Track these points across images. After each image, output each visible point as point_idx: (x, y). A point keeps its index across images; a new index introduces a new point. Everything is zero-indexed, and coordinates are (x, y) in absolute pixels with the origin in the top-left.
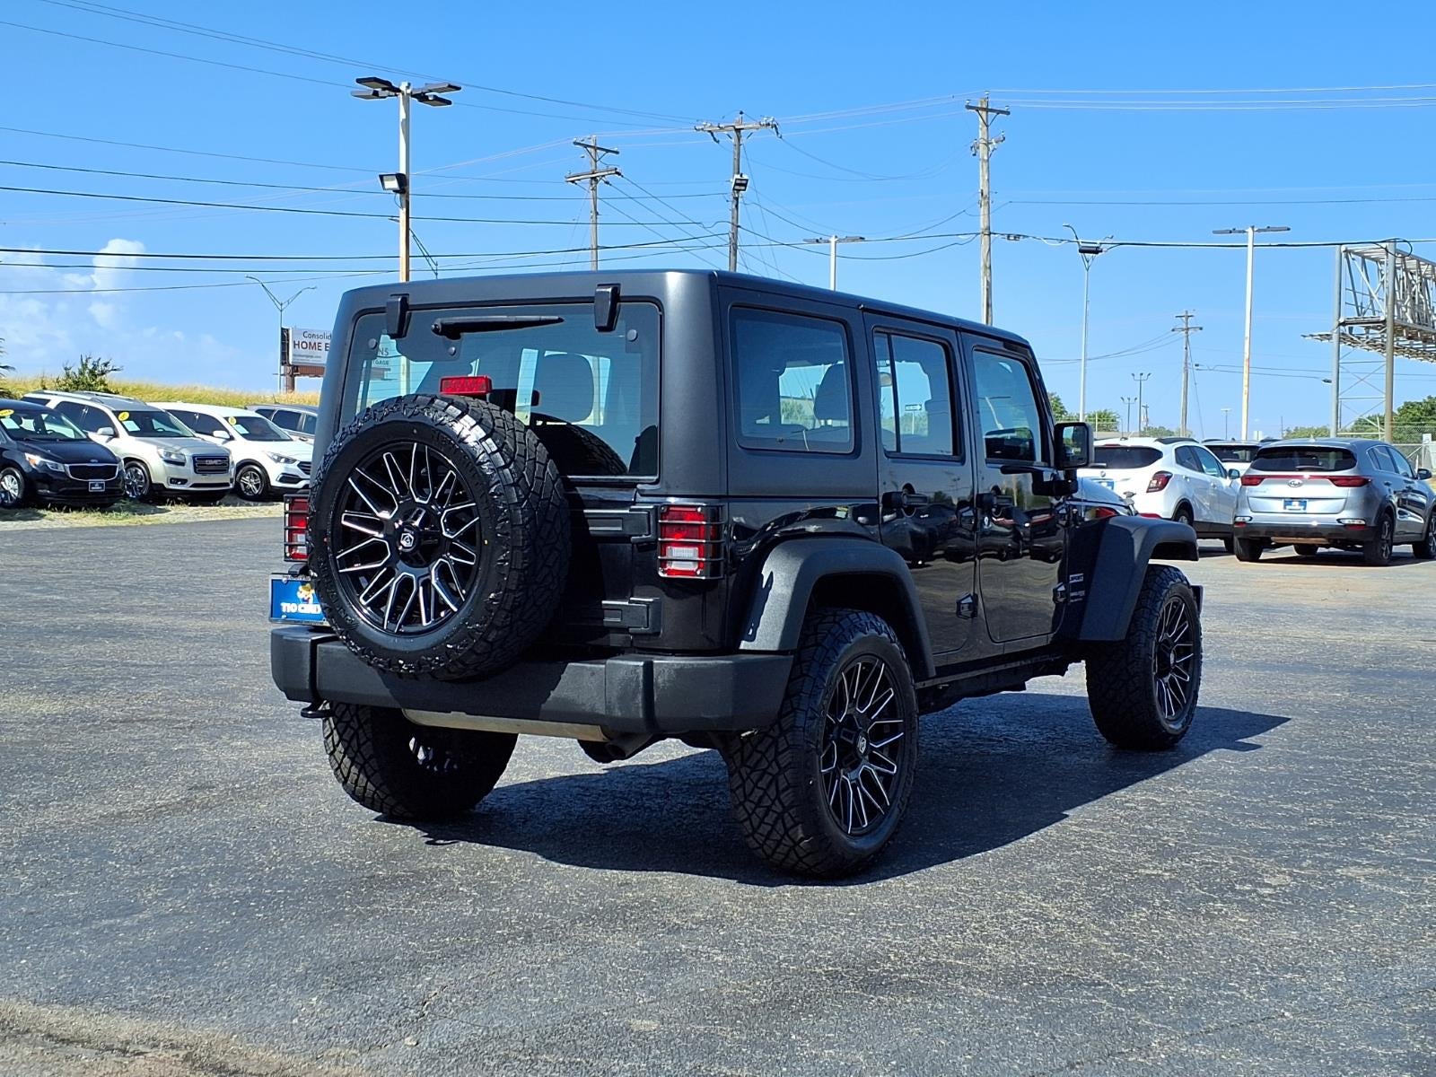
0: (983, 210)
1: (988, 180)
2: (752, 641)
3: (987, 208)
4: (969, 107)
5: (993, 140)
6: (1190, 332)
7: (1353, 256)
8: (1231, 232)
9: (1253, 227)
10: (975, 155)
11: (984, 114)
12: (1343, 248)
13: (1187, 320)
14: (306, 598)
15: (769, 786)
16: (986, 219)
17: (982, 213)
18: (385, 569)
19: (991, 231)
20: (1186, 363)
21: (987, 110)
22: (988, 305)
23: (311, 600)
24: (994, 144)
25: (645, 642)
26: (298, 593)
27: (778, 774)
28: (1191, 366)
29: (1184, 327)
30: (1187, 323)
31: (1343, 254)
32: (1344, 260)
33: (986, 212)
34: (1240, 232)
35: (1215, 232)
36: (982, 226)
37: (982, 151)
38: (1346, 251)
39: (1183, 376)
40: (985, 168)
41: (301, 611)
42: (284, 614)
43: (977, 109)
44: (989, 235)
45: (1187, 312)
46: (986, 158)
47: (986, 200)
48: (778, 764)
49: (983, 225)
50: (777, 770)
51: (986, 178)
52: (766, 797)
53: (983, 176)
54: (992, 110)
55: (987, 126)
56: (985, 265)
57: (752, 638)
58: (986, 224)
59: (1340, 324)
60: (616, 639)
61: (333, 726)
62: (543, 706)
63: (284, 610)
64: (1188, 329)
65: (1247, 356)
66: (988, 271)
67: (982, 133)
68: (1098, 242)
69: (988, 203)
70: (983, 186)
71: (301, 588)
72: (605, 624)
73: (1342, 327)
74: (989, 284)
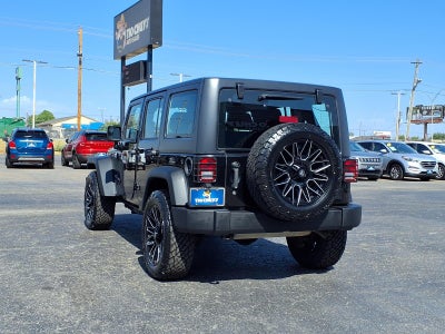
23: (209, 197)
26: (203, 195)
41: (204, 201)
42: (196, 203)
71: (204, 192)
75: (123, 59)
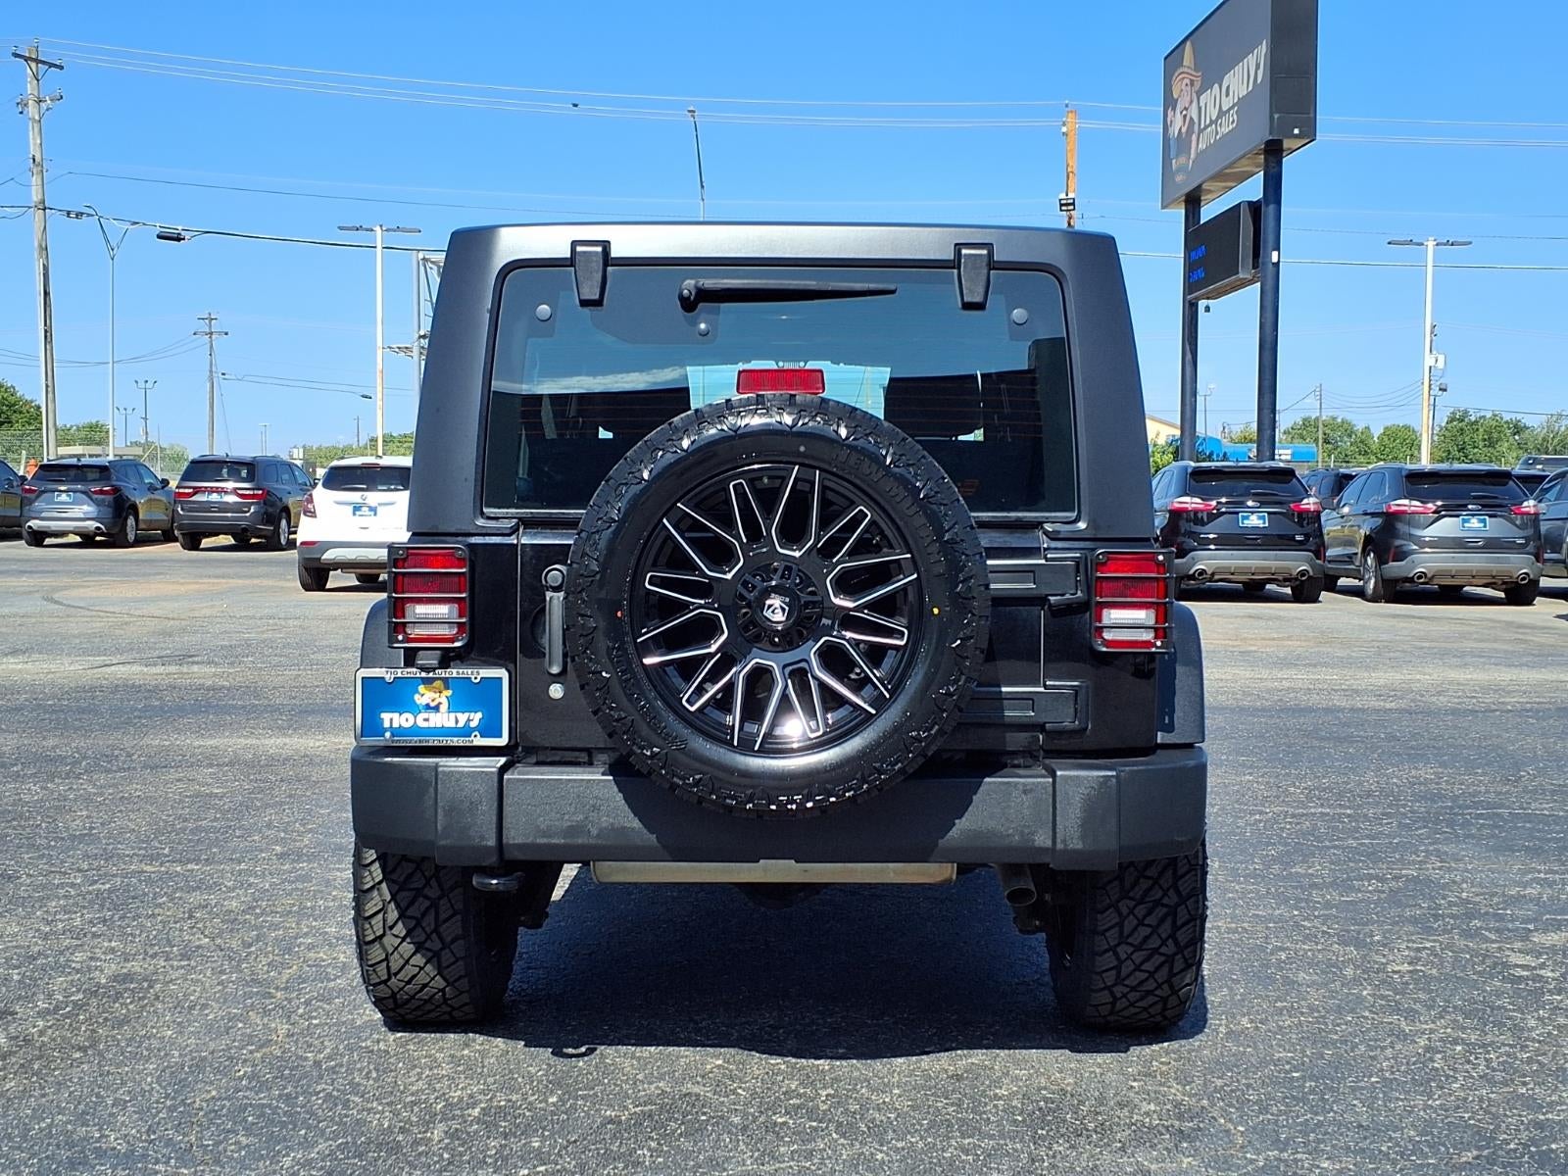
0: (35, 180)
1: (41, 144)
2: (1172, 732)
3: (40, 176)
4: (16, 55)
5: (47, 98)
6: (214, 337)
7: (431, 265)
8: (357, 229)
9: (381, 226)
10: (21, 113)
11: (33, 65)
12: (421, 255)
13: (210, 323)
14: (433, 704)
15: (1162, 920)
16: (40, 191)
17: (34, 183)
18: (719, 655)
19: (47, 206)
20: (211, 371)
21: (37, 61)
22: (46, 294)
23: (444, 707)
24: (49, 102)
25: (1064, 742)
26: (417, 697)
27: (1178, 905)
28: (218, 377)
29: (208, 331)
30: (210, 327)
31: (421, 262)
32: (422, 268)
33: (40, 183)
34: (367, 230)
35: (341, 228)
36: (35, 199)
37: (32, 110)
38: (424, 259)
39: (208, 385)
40: (36, 130)
41: (421, 723)
42: (386, 730)
43: (26, 59)
44: (44, 209)
45: (210, 314)
46: (37, 118)
47: (40, 168)
48: (1178, 892)
49: (36, 197)
50: (1175, 899)
51: (39, 142)
52: (1155, 936)
53: (34, 139)
54: (44, 62)
55: (38, 80)
56: (41, 246)
57: (1170, 728)
58: (40, 197)
59: (420, 337)
60: (1016, 740)
61: (388, 898)
62: (940, 841)
63: (387, 724)
64: (211, 333)
65: (380, 367)
66: (44, 252)
67: (31, 88)
68: (180, 228)
69: (42, 171)
70: (34, 150)
71: (421, 688)
72: (1007, 720)
73: (422, 340)
74: (46, 268)
75: (1193, 202)
